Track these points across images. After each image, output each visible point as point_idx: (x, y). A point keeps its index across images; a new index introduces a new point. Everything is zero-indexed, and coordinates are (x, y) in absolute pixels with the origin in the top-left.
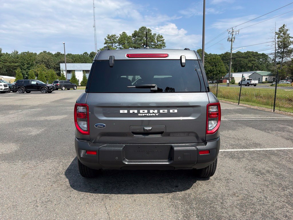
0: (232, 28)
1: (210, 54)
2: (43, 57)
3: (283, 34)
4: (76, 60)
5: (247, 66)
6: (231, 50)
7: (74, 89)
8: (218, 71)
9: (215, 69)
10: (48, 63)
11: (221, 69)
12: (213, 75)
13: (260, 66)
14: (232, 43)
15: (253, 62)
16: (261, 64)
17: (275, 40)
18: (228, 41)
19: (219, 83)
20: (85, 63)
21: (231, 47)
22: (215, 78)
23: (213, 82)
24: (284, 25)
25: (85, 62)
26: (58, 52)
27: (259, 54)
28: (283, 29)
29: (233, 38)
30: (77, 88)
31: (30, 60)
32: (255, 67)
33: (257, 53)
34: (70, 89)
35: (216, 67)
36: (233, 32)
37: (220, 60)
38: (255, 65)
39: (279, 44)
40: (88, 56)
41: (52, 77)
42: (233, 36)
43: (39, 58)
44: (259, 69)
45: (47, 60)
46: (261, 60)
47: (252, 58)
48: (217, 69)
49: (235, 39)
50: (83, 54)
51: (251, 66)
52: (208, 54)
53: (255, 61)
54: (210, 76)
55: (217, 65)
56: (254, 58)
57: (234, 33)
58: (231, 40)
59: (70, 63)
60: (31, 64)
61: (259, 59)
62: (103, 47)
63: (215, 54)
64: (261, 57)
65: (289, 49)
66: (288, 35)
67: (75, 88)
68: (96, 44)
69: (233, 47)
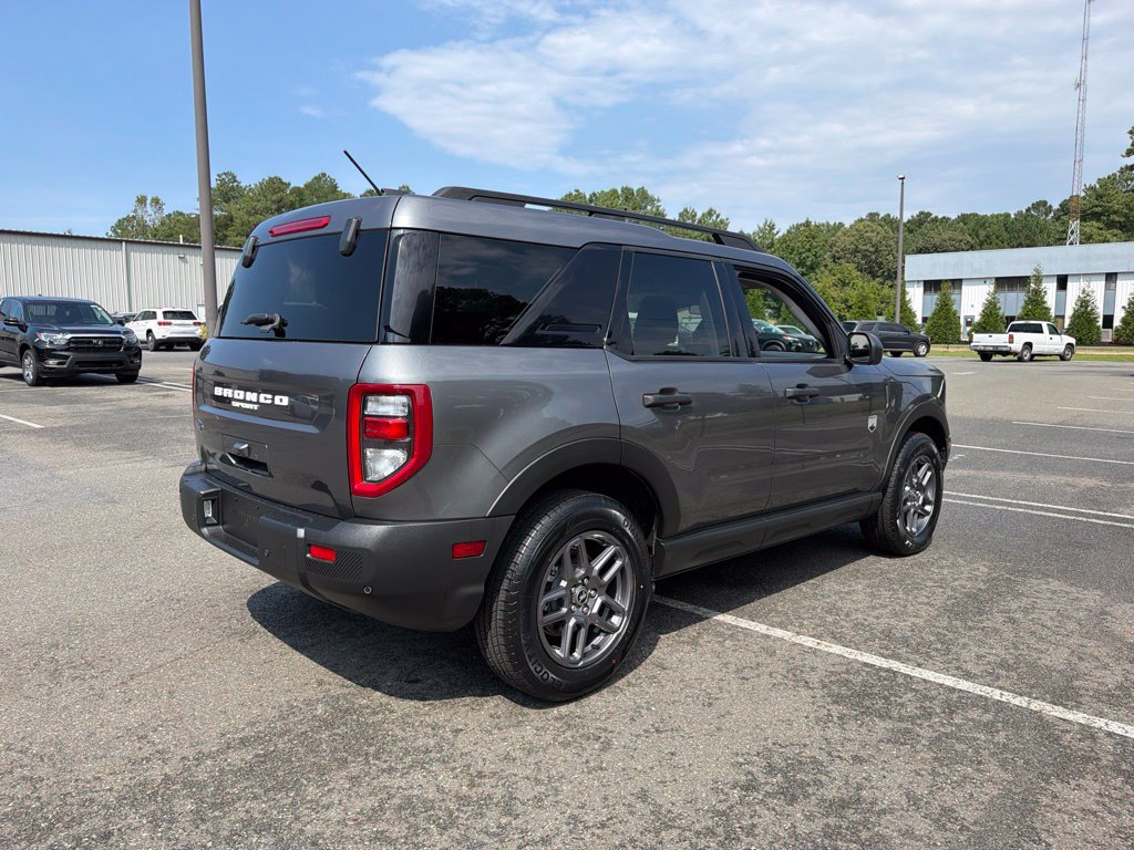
2: (861, 237)
4: (988, 237)
7: (917, 355)
10: (873, 257)
20: (1028, 246)
25: (1028, 242)
26: (922, 213)
30: (928, 351)
31: (809, 250)
34: (904, 354)
40: (1052, 214)
41: (860, 308)
43: (845, 242)
45: (873, 246)
50: (1028, 210)
59: (963, 250)
60: (808, 263)
62: (1116, 170)
67: (922, 349)
68: (1081, 160)
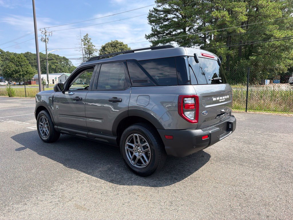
0: (45, 29)
1: (7, 52)
3: (87, 42)
5: (51, 67)
6: (46, 50)
8: (25, 72)
9: (21, 69)
11: (28, 70)
12: (20, 76)
13: (62, 68)
14: (46, 44)
15: (56, 64)
16: (63, 67)
17: (81, 46)
18: (41, 41)
19: (27, 84)
21: (46, 48)
22: (22, 80)
23: (20, 83)
24: (87, 34)
27: (60, 57)
28: (87, 37)
29: (47, 39)
32: (59, 69)
33: (58, 56)
35: (22, 67)
36: (46, 32)
37: (25, 60)
38: (58, 67)
39: (85, 50)
42: (47, 37)
44: (62, 71)
46: (63, 63)
47: (55, 61)
48: (23, 69)
49: (48, 40)
51: (55, 68)
52: (5, 52)
53: (57, 63)
54: (16, 77)
55: (22, 65)
56: (56, 60)
57: (47, 34)
58: (45, 41)
61: (61, 62)
63: (14, 53)
64: (63, 60)
65: (93, 55)
66: (91, 43)
69: (47, 48)
